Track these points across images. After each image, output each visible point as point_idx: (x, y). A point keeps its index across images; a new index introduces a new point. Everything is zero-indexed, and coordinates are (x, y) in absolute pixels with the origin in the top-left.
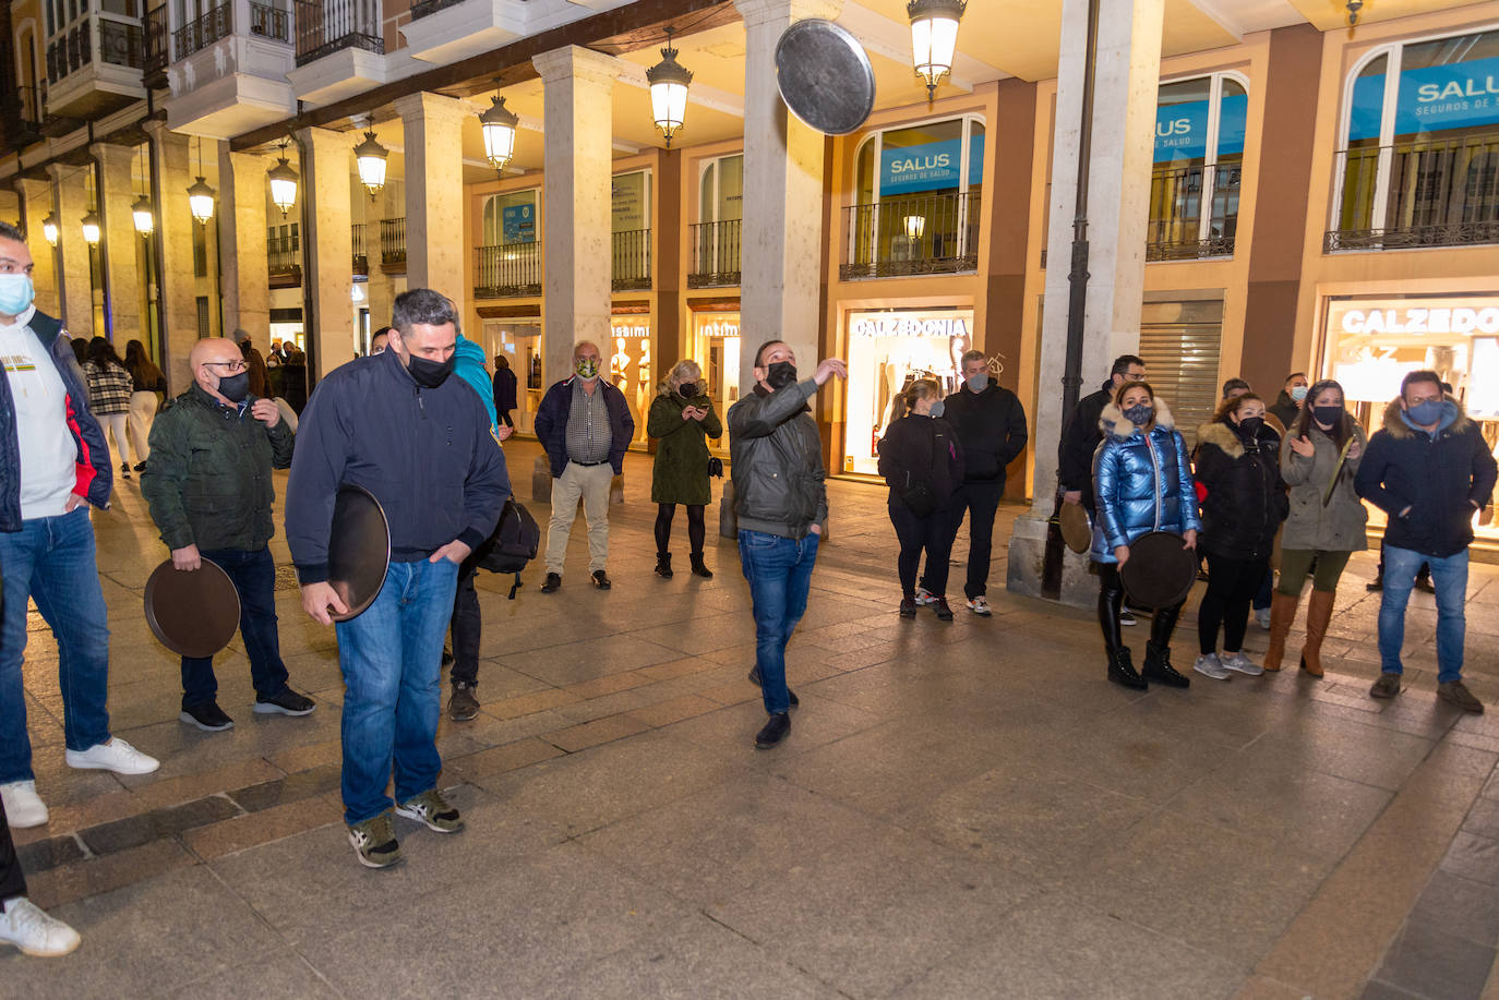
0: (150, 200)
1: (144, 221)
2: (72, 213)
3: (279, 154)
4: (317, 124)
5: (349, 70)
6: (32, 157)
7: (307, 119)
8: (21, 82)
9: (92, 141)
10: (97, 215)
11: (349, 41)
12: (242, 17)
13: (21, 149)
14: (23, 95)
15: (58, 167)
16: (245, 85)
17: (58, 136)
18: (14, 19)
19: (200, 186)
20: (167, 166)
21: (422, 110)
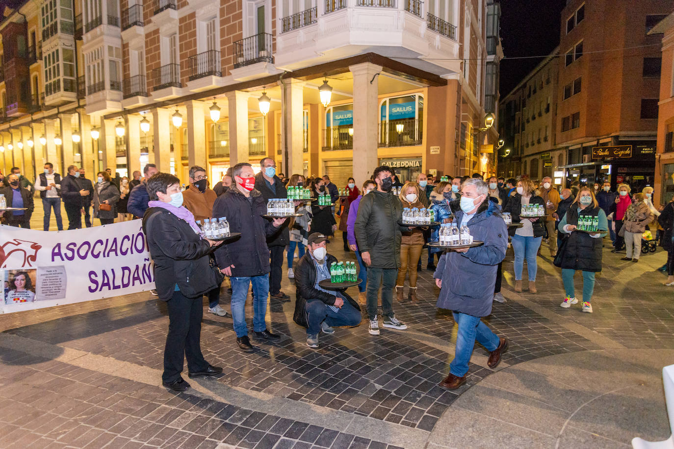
0: (78, 131)
1: (76, 139)
2: (51, 134)
3: (119, 120)
4: (130, 114)
5: (138, 102)
6: (37, 116)
7: (126, 112)
8: (33, 93)
9: (59, 113)
10: (60, 135)
11: (137, 94)
12: (107, 85)
13: (32, 114)
14: (33, 97)
15: (46, 120)
16: (108, 103)
17: (46, 110)
18: (31, 72)
19: (95, 128)
20: (84, 122)
21: (157, 113)
